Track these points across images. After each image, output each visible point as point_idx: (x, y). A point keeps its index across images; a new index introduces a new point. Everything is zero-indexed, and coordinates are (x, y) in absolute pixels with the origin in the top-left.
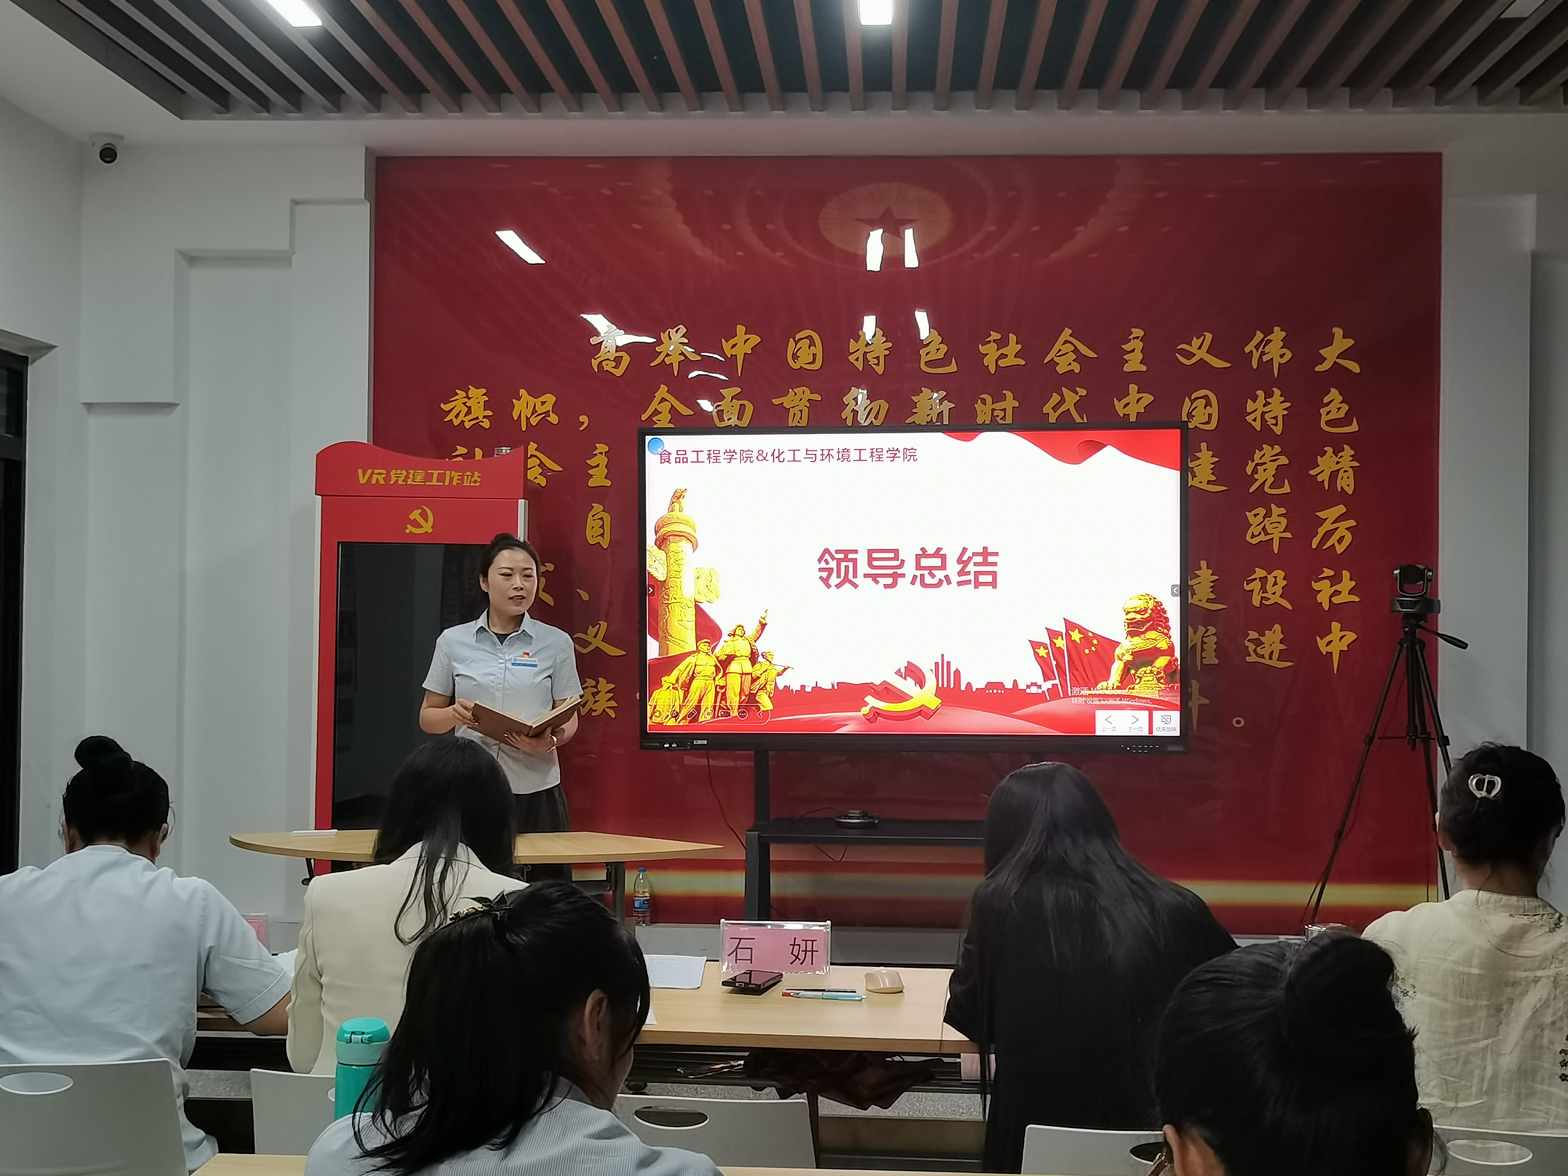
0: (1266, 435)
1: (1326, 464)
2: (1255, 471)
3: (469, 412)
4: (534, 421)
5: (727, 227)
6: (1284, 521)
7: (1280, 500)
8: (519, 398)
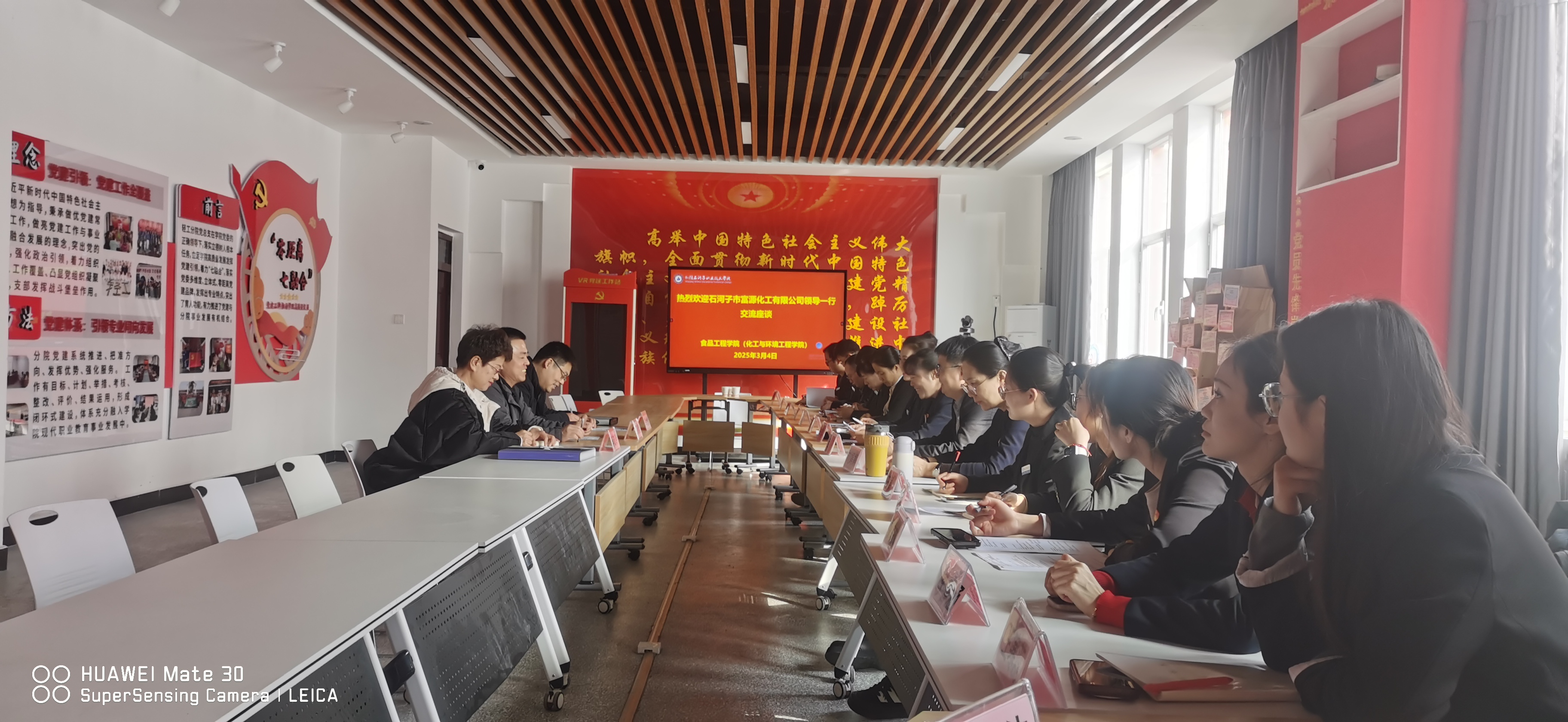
0: (878, 272)
1: (898, 282)
2: (874, 284)
3: (605, 257)
4: (627, 261)
5: (695, 196)
6: (884, 301)
7: (882, 294)
8: (622, 253)
